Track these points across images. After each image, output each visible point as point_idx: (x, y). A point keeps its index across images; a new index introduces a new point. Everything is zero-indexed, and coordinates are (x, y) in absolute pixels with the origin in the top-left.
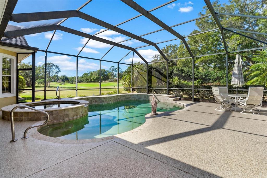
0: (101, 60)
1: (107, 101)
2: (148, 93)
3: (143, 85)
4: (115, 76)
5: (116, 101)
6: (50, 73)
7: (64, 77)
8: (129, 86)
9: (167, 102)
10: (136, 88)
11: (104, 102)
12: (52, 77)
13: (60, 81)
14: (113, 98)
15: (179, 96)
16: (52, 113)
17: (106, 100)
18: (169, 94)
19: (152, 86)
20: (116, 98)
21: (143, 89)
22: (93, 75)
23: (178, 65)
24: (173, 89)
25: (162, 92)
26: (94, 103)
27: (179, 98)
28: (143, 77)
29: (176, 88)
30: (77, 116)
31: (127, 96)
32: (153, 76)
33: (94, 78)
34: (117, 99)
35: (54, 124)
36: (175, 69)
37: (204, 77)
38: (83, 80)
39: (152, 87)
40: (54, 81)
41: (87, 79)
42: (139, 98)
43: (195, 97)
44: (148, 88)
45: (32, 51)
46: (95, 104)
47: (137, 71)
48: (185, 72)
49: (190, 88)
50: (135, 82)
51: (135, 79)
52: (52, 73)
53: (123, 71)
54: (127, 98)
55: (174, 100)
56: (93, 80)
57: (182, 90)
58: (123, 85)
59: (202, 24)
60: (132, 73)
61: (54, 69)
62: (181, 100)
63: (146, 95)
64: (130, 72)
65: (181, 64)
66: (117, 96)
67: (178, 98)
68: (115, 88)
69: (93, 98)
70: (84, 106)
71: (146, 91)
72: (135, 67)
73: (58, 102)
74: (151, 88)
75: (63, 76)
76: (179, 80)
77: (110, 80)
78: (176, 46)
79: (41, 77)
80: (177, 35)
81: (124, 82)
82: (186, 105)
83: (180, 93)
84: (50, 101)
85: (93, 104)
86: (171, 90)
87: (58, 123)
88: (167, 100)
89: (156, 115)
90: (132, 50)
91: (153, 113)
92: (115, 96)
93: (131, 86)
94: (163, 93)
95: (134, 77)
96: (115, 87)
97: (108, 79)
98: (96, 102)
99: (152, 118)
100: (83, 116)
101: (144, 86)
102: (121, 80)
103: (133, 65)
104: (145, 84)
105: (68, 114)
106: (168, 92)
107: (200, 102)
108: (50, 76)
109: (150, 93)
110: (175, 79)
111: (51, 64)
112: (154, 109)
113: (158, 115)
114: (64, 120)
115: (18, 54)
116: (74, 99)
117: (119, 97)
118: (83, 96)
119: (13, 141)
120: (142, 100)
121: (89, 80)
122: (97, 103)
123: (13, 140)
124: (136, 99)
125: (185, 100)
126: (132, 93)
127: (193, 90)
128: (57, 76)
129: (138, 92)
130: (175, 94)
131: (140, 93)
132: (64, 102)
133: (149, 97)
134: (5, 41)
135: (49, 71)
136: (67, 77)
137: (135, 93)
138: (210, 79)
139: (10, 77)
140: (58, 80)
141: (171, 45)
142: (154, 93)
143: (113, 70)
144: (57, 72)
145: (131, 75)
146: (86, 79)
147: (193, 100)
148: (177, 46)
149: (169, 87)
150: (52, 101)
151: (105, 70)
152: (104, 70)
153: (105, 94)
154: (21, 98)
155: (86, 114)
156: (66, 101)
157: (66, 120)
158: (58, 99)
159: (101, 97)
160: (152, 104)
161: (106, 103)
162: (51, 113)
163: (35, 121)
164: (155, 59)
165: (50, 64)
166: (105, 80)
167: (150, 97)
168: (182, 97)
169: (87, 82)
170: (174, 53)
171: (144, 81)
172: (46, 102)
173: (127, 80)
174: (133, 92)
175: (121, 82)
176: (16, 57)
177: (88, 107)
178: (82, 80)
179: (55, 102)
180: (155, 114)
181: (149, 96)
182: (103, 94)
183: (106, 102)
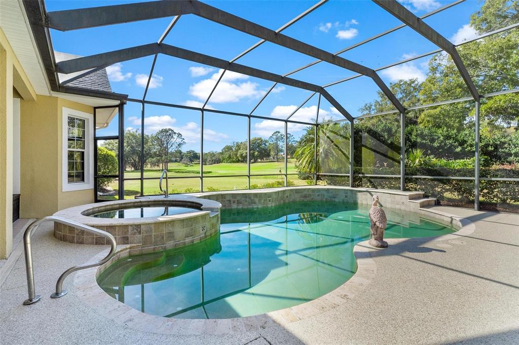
0: (249, 116)
1: (263, 201)
2: (353, 186)
3: (341, 168)
4: (282, 151)
5: (282, 202)
6: (169, 147)
7: (192, 154)
8: (310, 169)
9: (403, 208)
10: (325, 176)
11: (255, 203)
12: (172, 154)
13: (185, 160)
14: (274, 196)
15: (433, 195)
16: (139, 230)
17: (260, 200)
18: (405, 190)
19: (363, 171)
20: (280, 195)
21: (342, 176)
22: (240, 149)
23: (421, 123)
24: (417, 179)
25: (386, 184)
26: (234, 206)
27: (435, 199)
28: (340, 150)
29: (424, 174)
30: (192, 236)
31: (305, 193)
32: (366, 147)
33: (241, 155)
34: (282, 198)
35: (143, 253)
36: (414, 133)
37: (490, 149)
38: (224, 159)
39: (363, 174)
40: (176, 161)
41: (230, 157)
42: (332, 198)
43: (481, 199)
44: (354, 174)
45: (117, 102)
46: (237, 208)
47: (328, 137)
48: (439, 138)
49: (464, 176)
50: (323, 161)
51: (323, 155)
52: (172, 146)
53: (297, 141)
54: (305, 197)
55: (423, 206)
56: (240, 159)
57: (441, 181)
58: (297, 167)
59: (488, 23)
60: (315, 142)
61: (175, 139)
62: (441, 205)
63: (348, 190)
64: (312, 140)
65: (428, 121)
66: (284, 191)
67: (430, 199)
68: (281, 175)
69: (233, 194)
70: (208, 214)
71: (348, 181)
72: (323, 128)
73: (164, 202)
74: (360, 175)
75: (189, 152)
76: (426, 157)
77: (271, 157)
78: (414, 82)
79: (155, 153)
80: (437, 40)
81: (299, 161)
82: (461, 221)
83: (436, 189)
84: (149, 200)
85: (233, 208)
86: (410, 180)
87: (151, 252)
88: (403, 203)
89: (384, 249)
90: (317, 90)
91: (374, 242)
92: (279, 192)
93: (313, 170)
94: (390, 188)
95: (321, 151)
96: (280, 171)
97: (268, 155)
98: (239, 203)
99: (375, 259)
100: (206, 237)
101: (342, 170)
102: (293, 158)
103: (317, 125)
104: (345, 167)
105: (172, 233)
106: (404, 186)
107: (497, 212)
108: (169, 151)
109: (358, 186)
110: (415, 154)
111: (170, 132)
112: (379, 230)
113: (388, 249)
114: (163, 244)
115: (97, 110)
116: (194, 196)
117: (288, 194)
118: (214, 190)
119: (29, 303)
120: (339, 202)
121: (233, 158)
122: (240, 207)
123: (31, 300)
124: (324, 200)
125: (450, 206)
126: (316, 185)
127: (476, 182)
128: (180, 152)
129: (330, 184)
130: (422, 190)
131: (335, 185)
132: (174, 203)
133: (356, 196)
134: (70, 84)
135: (167, 144)
136: (196, 153)
137: (322, 185)
138: (511, 155)
139: (83, 153)
140: (182, 158)
141: (401, 81)
142: (368, 187)
143: (277, 139)
144: (180, 145)
145: (314, 147)
146: (227, 156)
147: (476, 206)
148: (416, 83)
149: (406, 174)
150: (153, 200)
151: (263, 139)
152: (261, 139)
153: (259, 186)
154: (111, 191)
155: (213, 231)
156: (179, 200)
157: (170, 245)
158: (164, 196)
159: (248, 194)
160: (373, 218)
161: (260, 206)
162: (137, 230)
163: (105, 246)
164: (365, 112)
165: (168, 132)
166: (262, 158)
167: (359, 195)
168: (443, 198)
169: (231, 163)
170: (409, 99)
171: (344, 159)
172: (140, 202)
173: (305, 157)
174: (320, 182)
175: (293, 163)
176: (93, 115)
177: (219, 215)
178: (222, 159)
179: (158, 203)
180: (380, 244)
181: (356, 194)
182: (255, 187)
183: (259, 203)
